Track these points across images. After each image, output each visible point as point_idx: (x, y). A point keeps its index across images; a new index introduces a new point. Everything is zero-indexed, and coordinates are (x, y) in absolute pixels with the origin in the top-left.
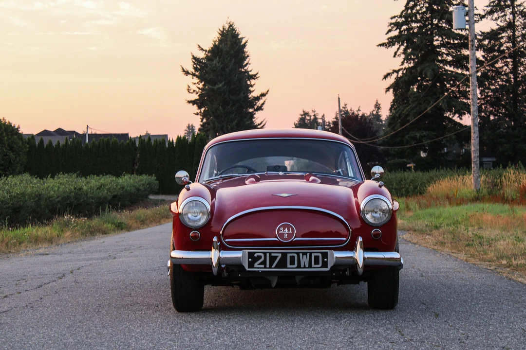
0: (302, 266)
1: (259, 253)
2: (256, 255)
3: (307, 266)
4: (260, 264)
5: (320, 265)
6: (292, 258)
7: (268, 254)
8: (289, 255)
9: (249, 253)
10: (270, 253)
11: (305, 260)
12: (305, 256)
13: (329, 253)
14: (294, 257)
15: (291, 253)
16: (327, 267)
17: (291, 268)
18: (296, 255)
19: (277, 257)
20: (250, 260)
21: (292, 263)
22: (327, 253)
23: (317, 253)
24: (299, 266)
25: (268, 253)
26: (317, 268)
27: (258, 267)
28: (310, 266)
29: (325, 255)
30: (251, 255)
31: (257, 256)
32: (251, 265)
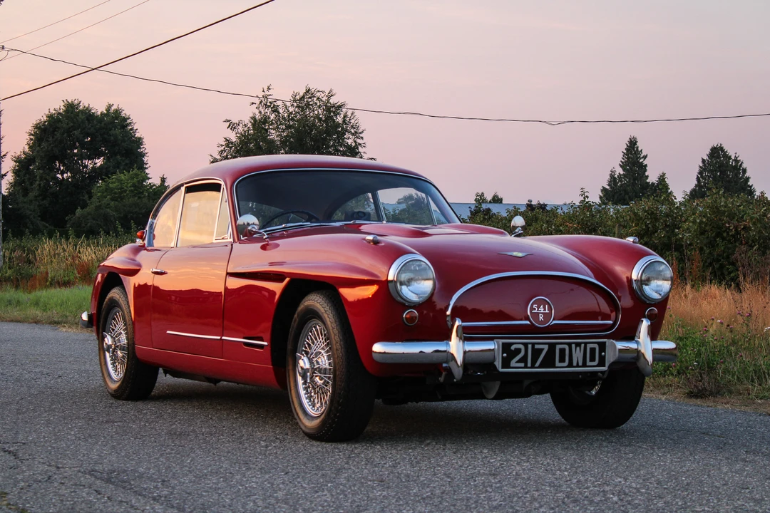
0: (575, 364)
1: (517, 343)
2: (513, 347)
3: (580, 364)
4: (518, 362)
5: (596, 363)
6: (562, 351)
7: (530, 346)
8: (558, 347)
9: (503, 344)
10: (533, 344)
11: (578, 355)
12: (578, 348)
13: (607, 344)
14: (564, 349)
15: (561, 344)
16: (604, 366)
17: (561, 367)
18: (567, 347)
19: (542, 350)
20: (505, 355)
21: (562, 360)
22: (605, 343)
23: (593, 344)
24: (570, 365)
25: (530, 343)
26: (593, 367)
27: (516, 366)
28: (584, 365)
29: (603, 347)
30: (506, 347)
31: (515, 349)
32: (506, 363)
